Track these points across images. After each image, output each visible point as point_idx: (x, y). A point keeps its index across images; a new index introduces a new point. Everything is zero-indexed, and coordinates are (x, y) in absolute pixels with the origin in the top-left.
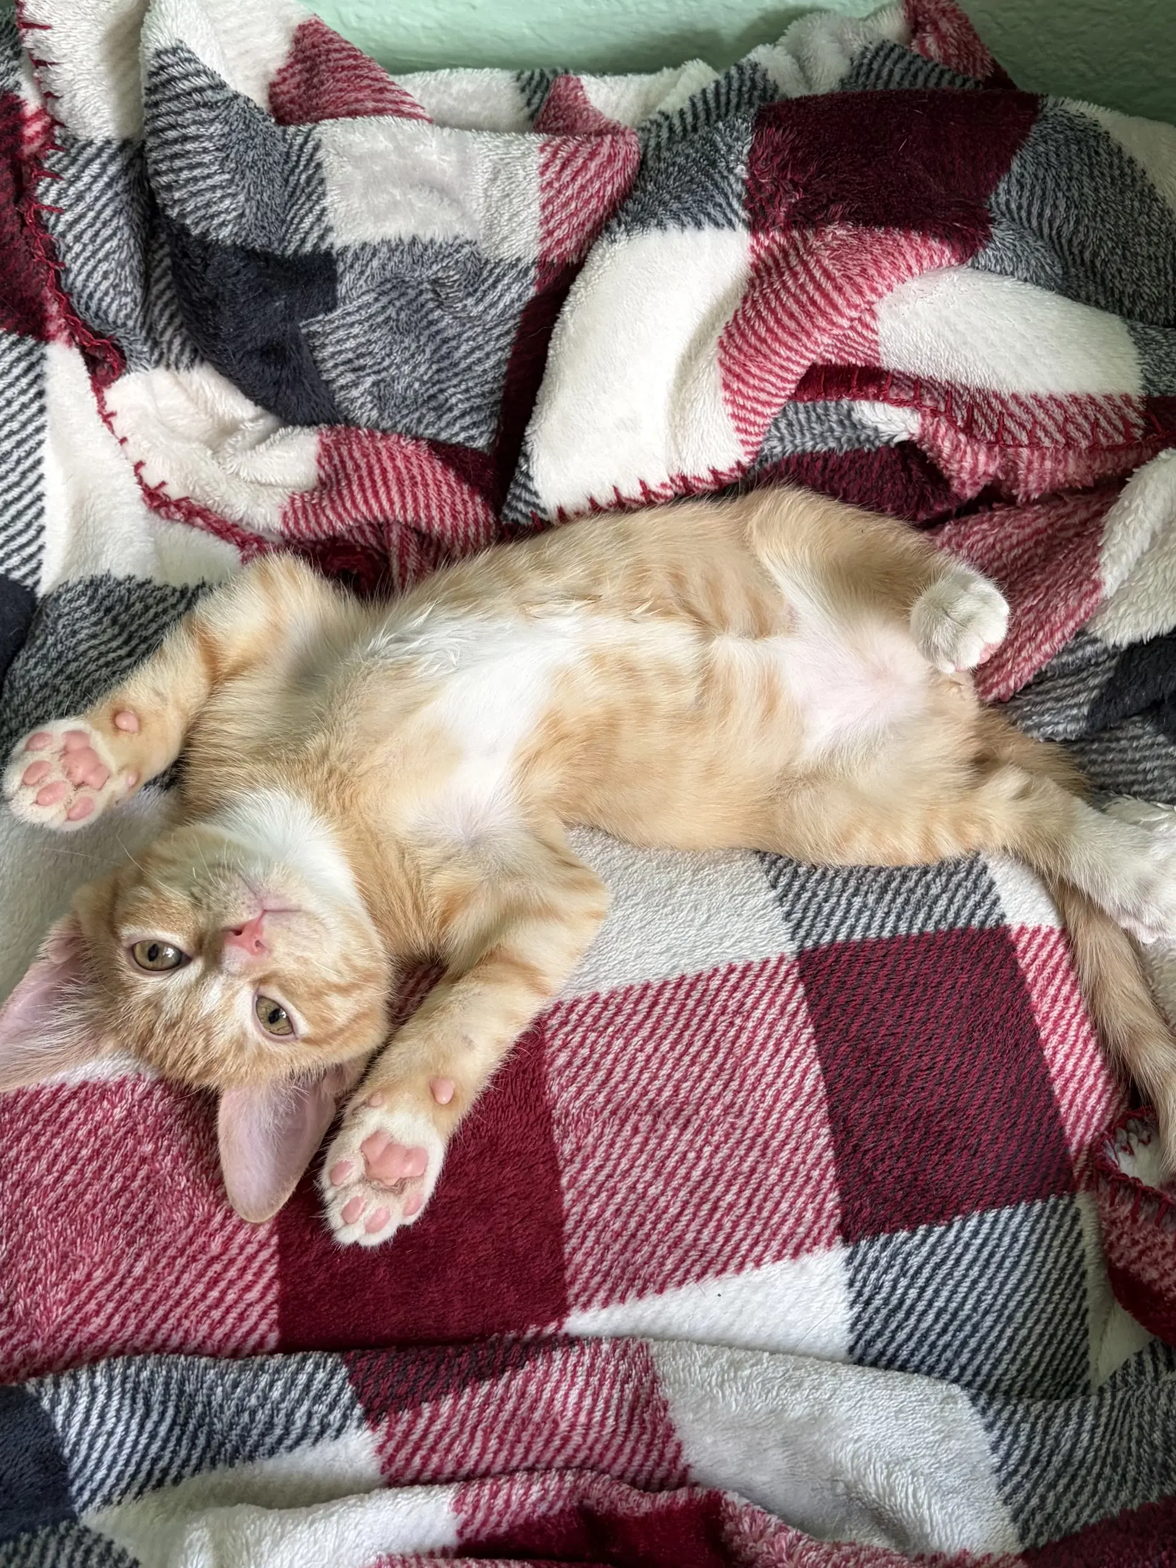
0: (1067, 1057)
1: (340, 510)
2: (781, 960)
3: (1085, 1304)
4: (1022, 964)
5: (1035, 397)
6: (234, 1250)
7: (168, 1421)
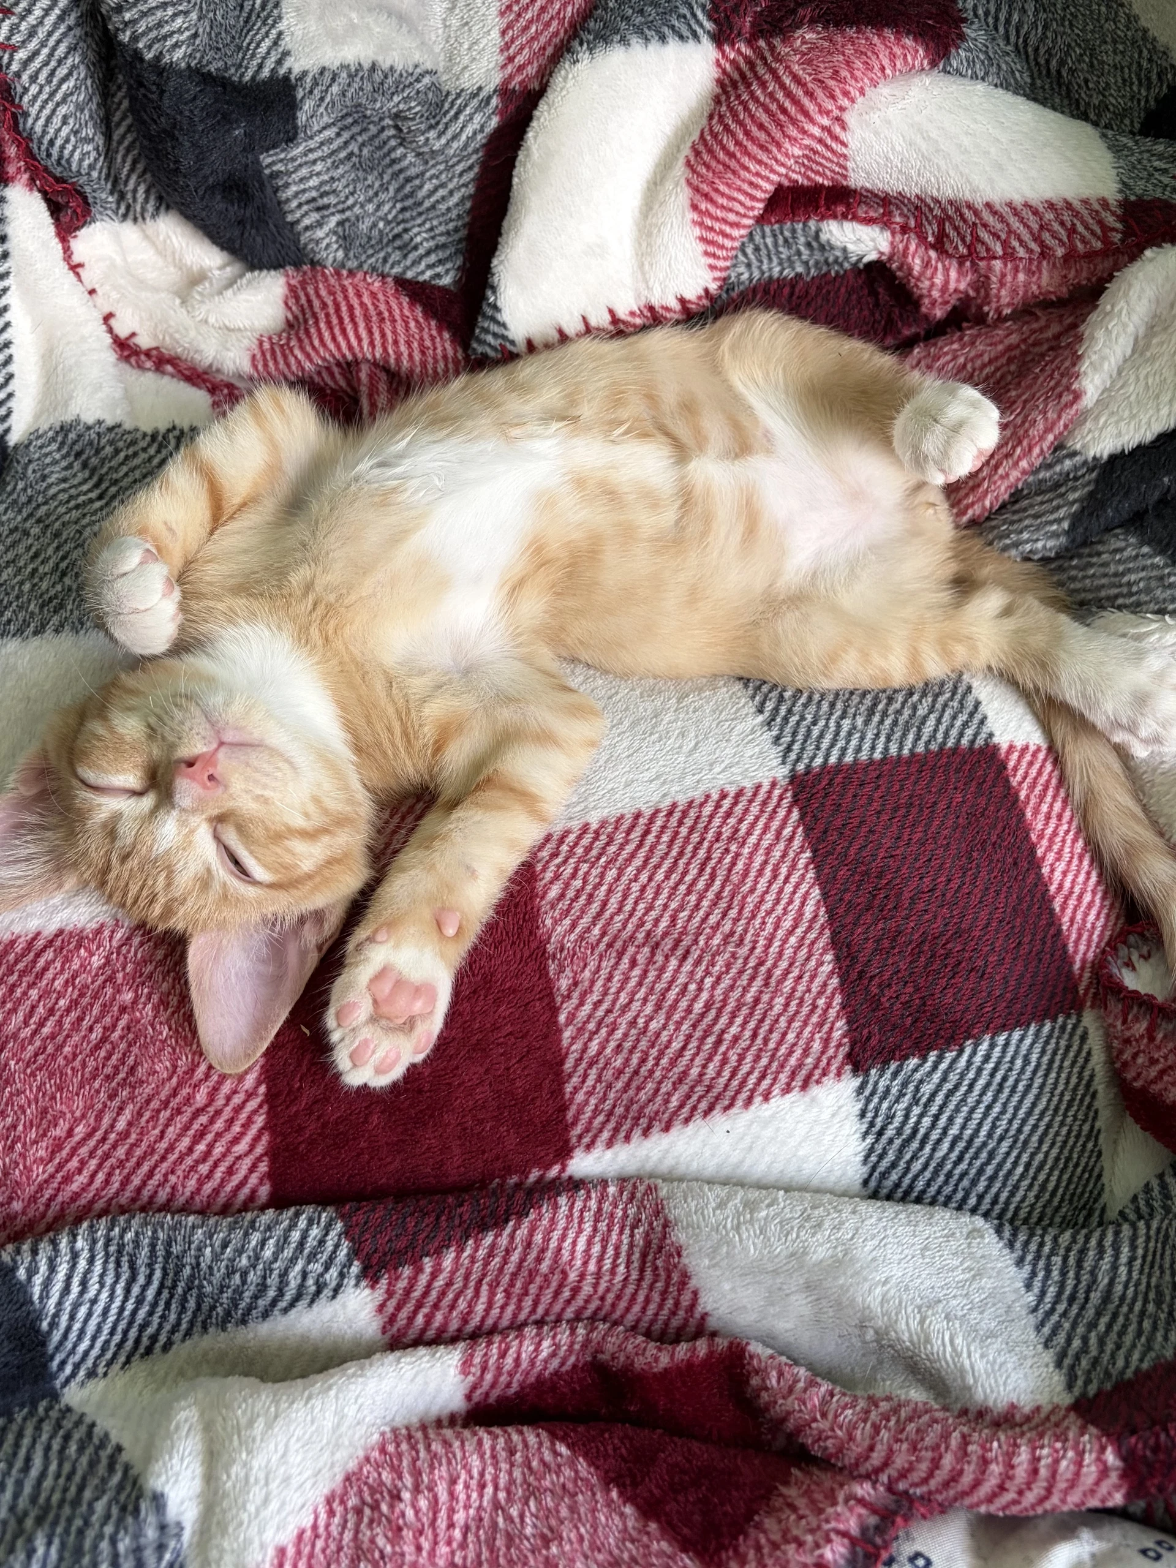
0: (1065, 874)
1: (309, 349)
2: (774, 784)
3: (1098, 1124)
4: (1014, 782)
5: (1010, 205)
6: (220, 1101)
7: (155, 1284)
